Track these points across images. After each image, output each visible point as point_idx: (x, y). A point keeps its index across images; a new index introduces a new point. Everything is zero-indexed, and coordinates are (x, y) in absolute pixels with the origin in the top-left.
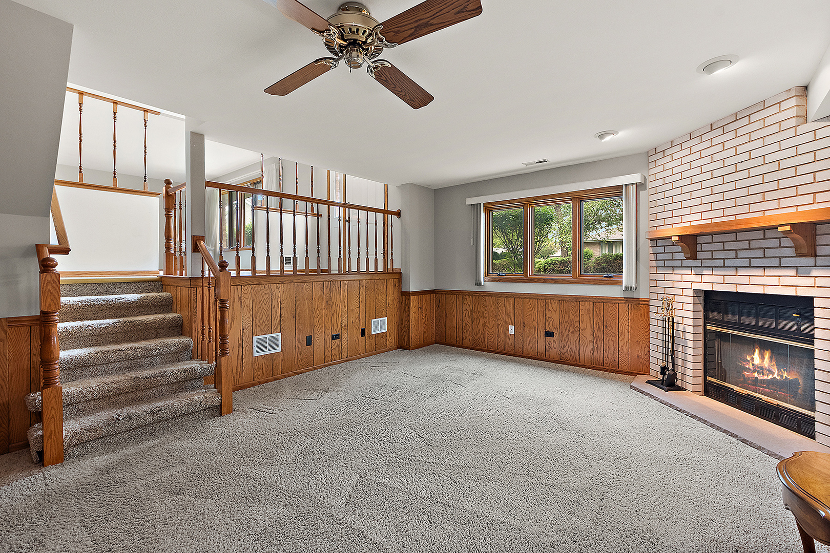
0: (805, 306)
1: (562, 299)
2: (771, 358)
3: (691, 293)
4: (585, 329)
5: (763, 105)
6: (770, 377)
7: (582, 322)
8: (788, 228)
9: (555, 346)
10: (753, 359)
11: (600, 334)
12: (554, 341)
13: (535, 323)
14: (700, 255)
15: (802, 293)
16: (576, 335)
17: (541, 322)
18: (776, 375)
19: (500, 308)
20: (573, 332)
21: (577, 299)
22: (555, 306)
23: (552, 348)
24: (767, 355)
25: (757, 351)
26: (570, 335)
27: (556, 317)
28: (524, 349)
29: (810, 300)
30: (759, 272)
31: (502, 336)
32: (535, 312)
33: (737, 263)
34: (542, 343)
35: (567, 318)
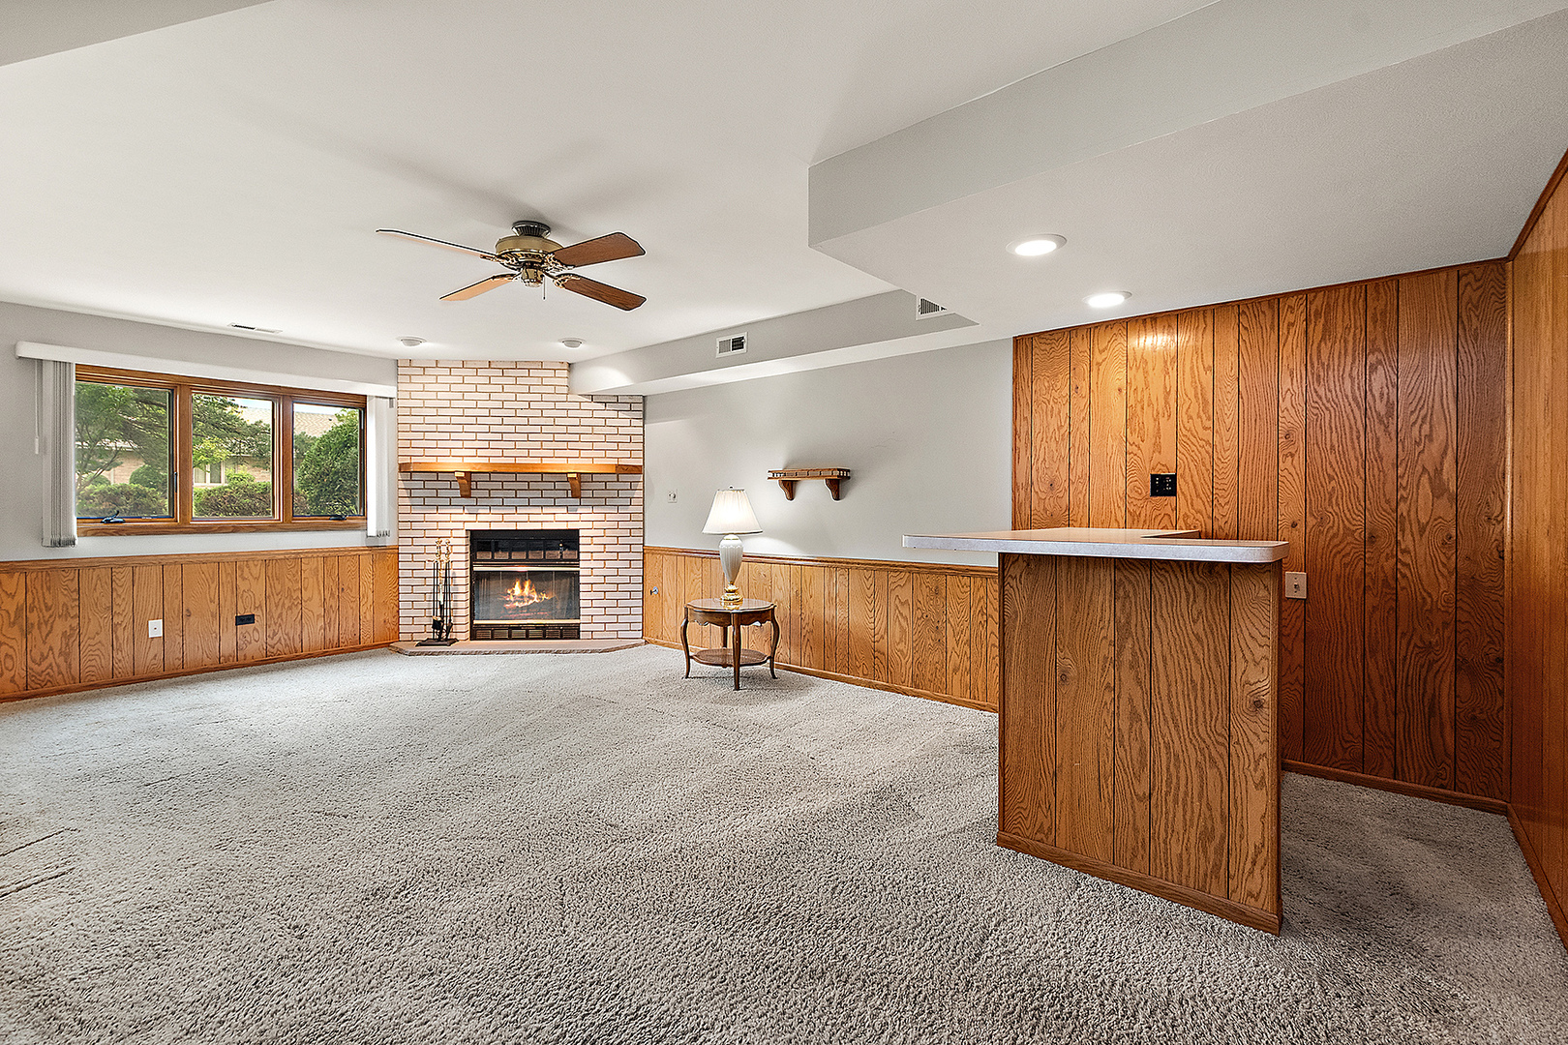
0: (569, 539)
1: (269, 560)
2: (531, 587)
3: (463, 533)
4: (310, 599)
5: (541, 366)
6: (531, 602)
7: (306, 590)
8: (575, 476)
9: (255, 638)
10: (513, 592)
11: (333, 603)
12: (255, 629)
13: (213, 607)
14: (474, 493)
15: (572, 526)
16: (296, 611)
17: (228, 603)
18: (535, 600)
19: (120, 591)
20: (290, 608)
21: (297, 557)
22: (255, 571)
23: (250, 643)
24: (527, 584)
25: (518, 583)
26: (284, 613)
27: (259, 589)
28: (188, 658)
29: (578, 530)
30: (538, 510)
31: (127, 649)
32: (213, 586)
33: (517, 502)
34: (229, 640)
35: (278, 587)
